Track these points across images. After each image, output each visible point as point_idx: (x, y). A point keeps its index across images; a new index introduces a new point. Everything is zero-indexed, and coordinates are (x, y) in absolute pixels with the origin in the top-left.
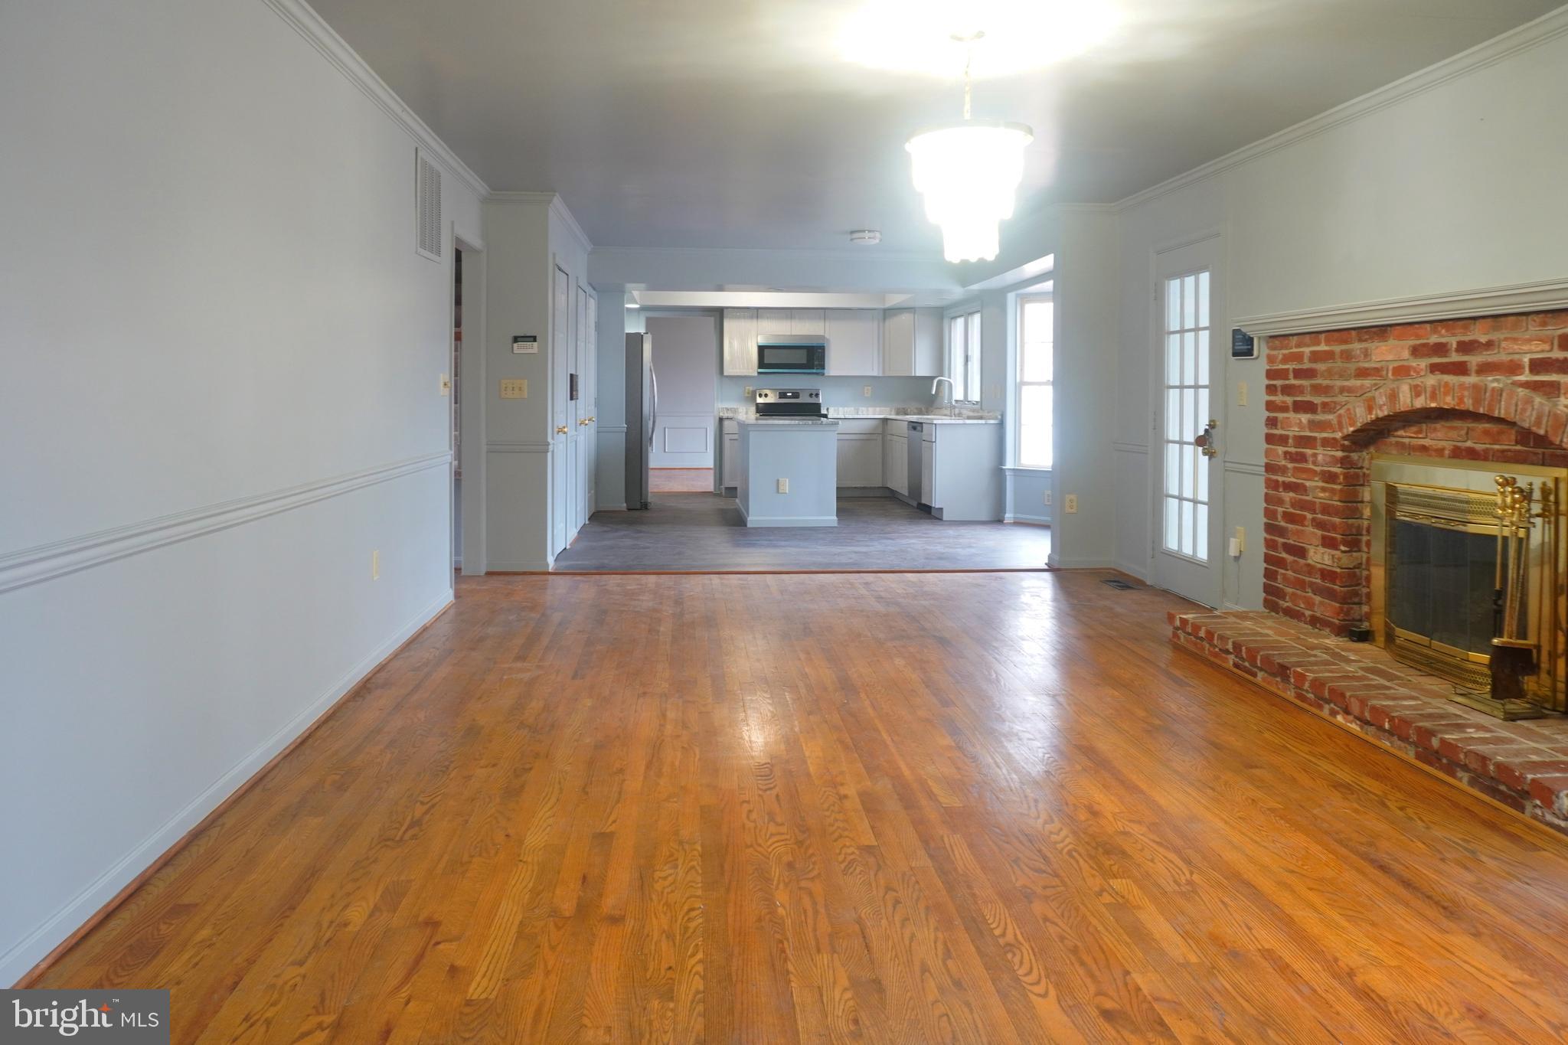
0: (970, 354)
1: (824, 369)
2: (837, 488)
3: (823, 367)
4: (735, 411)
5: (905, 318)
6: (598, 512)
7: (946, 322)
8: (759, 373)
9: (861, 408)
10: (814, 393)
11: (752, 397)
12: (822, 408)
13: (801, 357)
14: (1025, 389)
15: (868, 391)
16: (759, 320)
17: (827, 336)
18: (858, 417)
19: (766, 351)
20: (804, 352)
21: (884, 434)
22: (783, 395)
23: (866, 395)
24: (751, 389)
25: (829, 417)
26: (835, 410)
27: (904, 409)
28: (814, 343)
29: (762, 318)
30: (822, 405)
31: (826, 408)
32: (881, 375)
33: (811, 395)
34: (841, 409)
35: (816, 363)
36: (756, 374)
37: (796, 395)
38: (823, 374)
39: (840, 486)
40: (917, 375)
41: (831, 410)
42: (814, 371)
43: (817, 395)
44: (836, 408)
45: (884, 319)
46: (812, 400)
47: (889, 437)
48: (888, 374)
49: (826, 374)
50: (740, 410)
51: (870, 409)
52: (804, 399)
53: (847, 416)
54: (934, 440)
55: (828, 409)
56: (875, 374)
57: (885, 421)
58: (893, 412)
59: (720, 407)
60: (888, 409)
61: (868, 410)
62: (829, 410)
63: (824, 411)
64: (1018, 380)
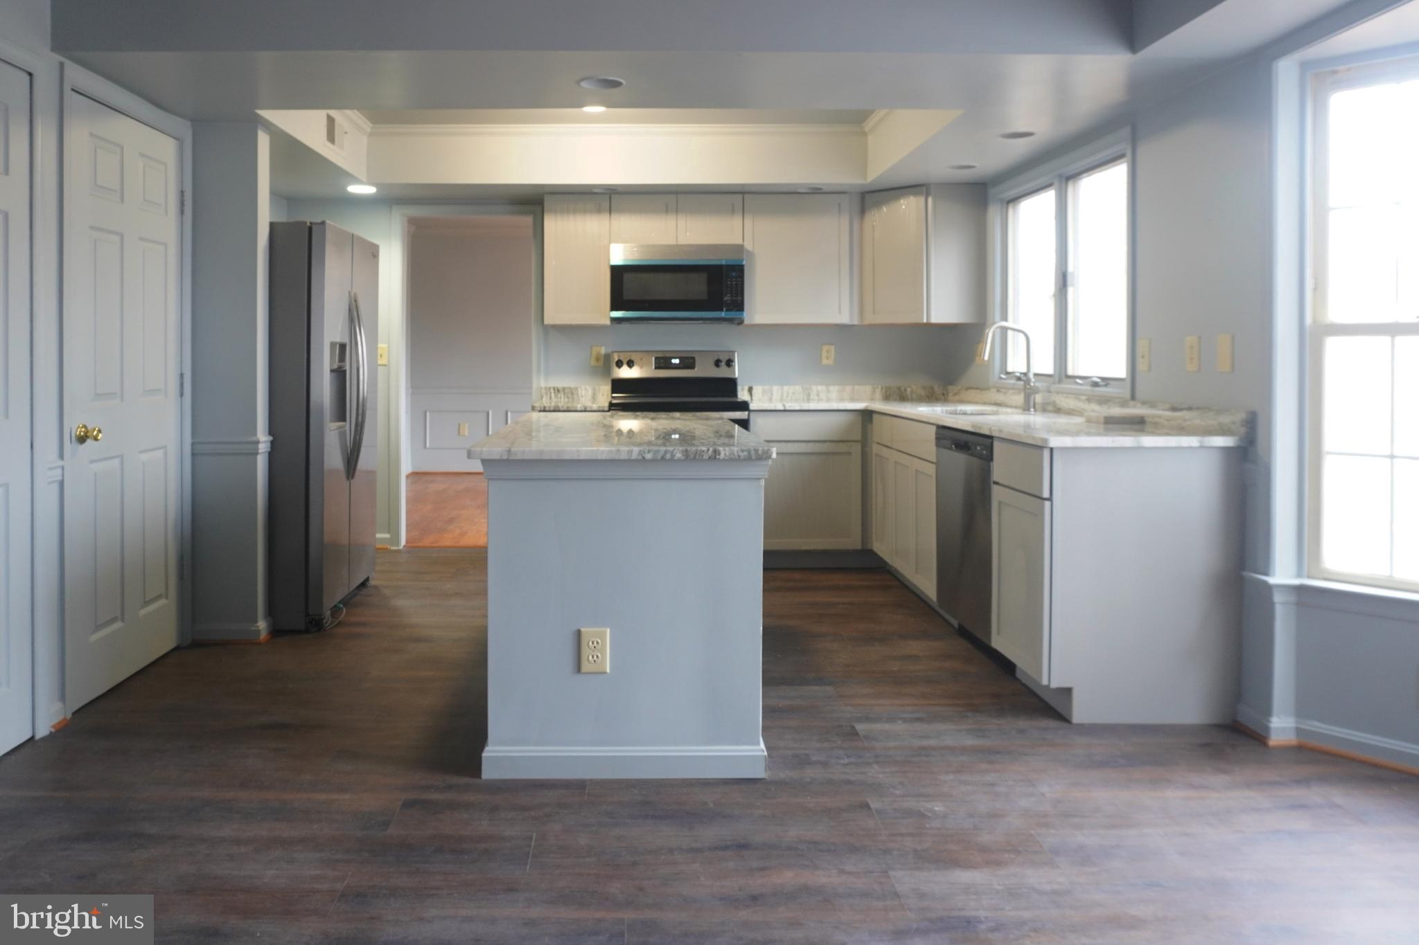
0: (1070, 269)
1: (742, 310)
2: (767, 554)
3: (739, 306)
4: (570, 393)
5: (909, 206)
6: (197, 644)
7: (993, 213)
8: (614, 320)
9: (814, 388)
10: (724, 358)
11: (605, 365)
12: (739, 388)
13: (698, 287)
14: (1333, 347)
15: (828, 355)
16: (614, 216)
17: (748, 246)
18: (812, 406)
19: (627, 277)
20: (703, 277)
21: (865, 442)
22: (663, 363)
23: (825, 362)
24: (603, 351)
25: (752, 406)
26: (764, 392)
27: (899, 388)
28: (722, 259)
29: (622, 211)
30: (739, 382)
31: (746, 388)
32: (856, 322)
33: (717, 363)
34: (775, 388)
35: (727, 298)
36: (608, 322)
37: (688, 362)
38: (741, 322)
39: (770, 548)
40: (934, 320)
41: (758, 390)
42: (723, 314)
43: (729, 363)
44: (767, 387)
45: (863, 211)
46: (722, 372)
47: (876, 449)
48: (871, 319)
49: (746, 322)
50: (582, 392)
51: (834, 390)
52: (705, 370)
53: (789, 406)
54: (1046, 494)
55: (750, 390)
56: (844, 319)
57: (867, 416)
58: (878, 394)
59: (543, 384)
60: (868, 388)
61: (828, 391)
62: (754, 392)
63: (743, 395)
64: (1309, 320)
